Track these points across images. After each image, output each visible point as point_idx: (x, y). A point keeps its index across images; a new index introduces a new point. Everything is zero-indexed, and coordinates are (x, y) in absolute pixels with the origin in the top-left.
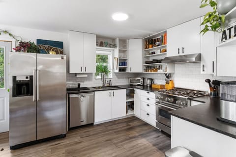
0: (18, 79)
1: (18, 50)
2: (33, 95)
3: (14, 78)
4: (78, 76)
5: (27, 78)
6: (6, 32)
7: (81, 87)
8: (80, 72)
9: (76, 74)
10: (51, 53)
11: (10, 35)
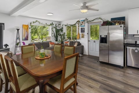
0: (102, 36)
1: (103, 25)
2: (107, 43)
3: (101, 36)
4: (135, 36)
5: (105, 36)
6: (100, 18)
7: (137, 43)
8: (137, 34)
9: (134, 35)
10: (116, 24)
11: (101, 19)
